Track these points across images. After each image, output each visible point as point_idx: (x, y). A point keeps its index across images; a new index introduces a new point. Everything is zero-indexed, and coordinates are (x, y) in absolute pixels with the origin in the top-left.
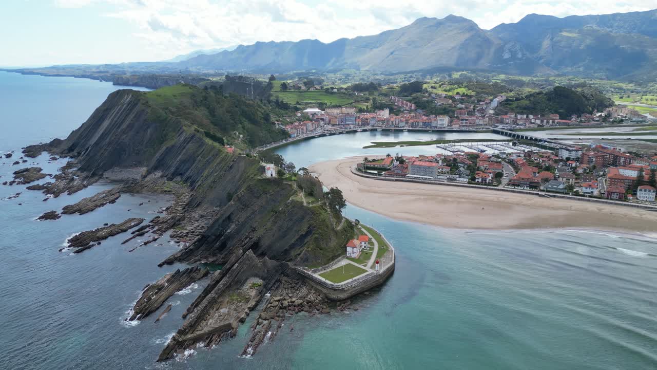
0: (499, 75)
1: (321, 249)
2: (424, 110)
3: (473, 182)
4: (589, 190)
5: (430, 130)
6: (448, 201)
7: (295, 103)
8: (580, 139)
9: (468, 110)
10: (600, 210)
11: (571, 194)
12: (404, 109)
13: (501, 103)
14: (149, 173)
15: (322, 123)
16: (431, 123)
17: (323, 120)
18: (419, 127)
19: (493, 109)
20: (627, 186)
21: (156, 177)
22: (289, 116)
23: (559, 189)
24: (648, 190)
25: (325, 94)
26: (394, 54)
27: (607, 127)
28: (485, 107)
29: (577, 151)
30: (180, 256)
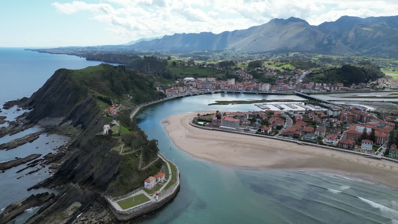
0: (319, 54)
1: (123, 184)
2: (258, 79)
3: (259, 132)
4: (330, 141)
5: (257, 93)
6: (238, 145)
7: (179, 73)
8: (350, 101)
9: (284, 80)
10: (333, 155)
11: (318, 143)
12: (245, 78)
13: (307, 75)
14: (64, 121)
15: (191, 87)
16: (258, 88)
17: (191, 85)
18: (251, 91)
19: (302, 79)
20: (358, 139)
21: (68, 124)
22: (170, 83)
23: (311, 139)
24: (367, 143)
25: (199, 68)
26: (256, 41)
27: (373, 92)
28: (297, 77)
29: (338, 111)
30: (43, 184)
